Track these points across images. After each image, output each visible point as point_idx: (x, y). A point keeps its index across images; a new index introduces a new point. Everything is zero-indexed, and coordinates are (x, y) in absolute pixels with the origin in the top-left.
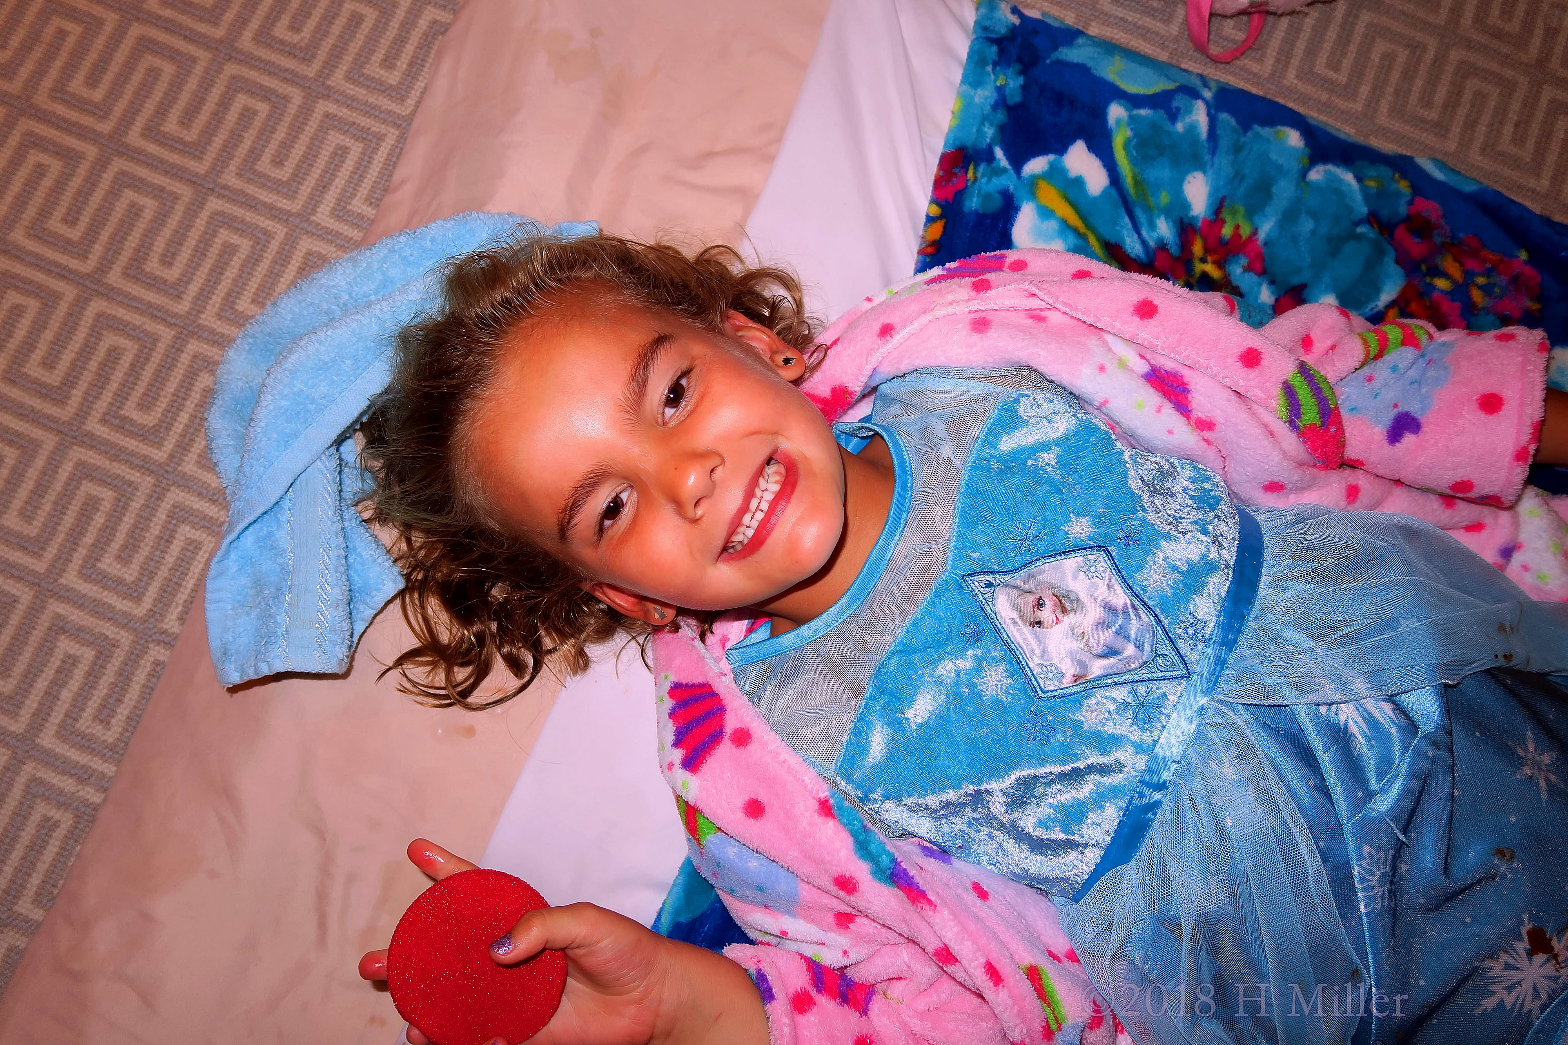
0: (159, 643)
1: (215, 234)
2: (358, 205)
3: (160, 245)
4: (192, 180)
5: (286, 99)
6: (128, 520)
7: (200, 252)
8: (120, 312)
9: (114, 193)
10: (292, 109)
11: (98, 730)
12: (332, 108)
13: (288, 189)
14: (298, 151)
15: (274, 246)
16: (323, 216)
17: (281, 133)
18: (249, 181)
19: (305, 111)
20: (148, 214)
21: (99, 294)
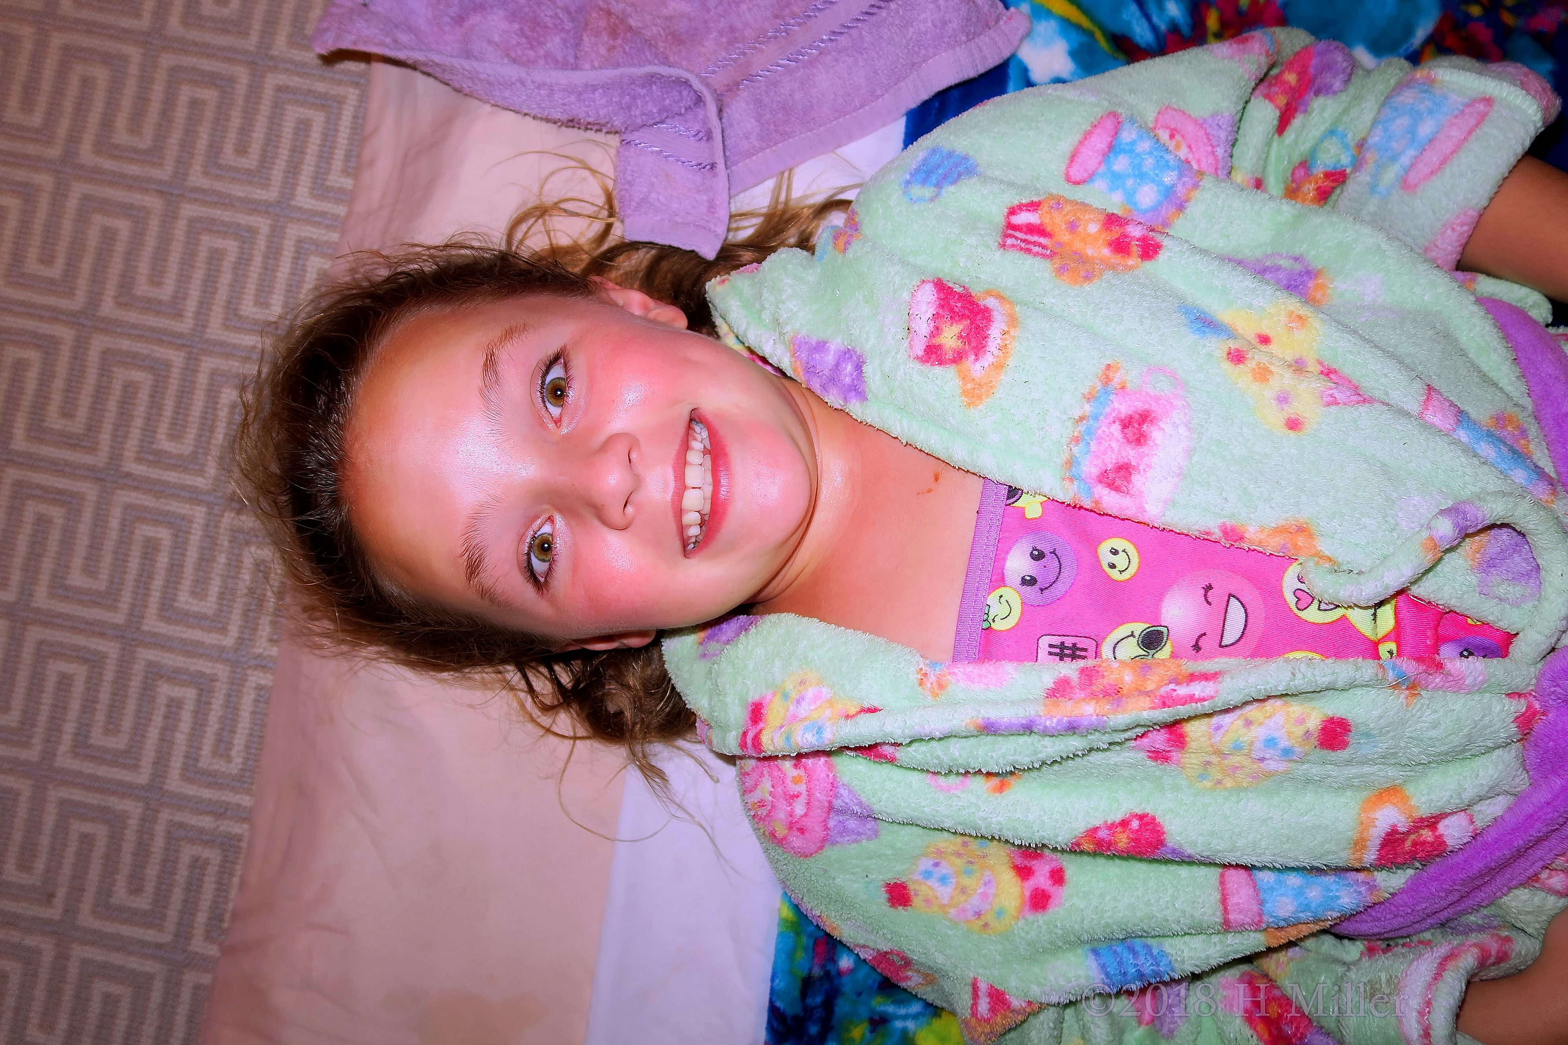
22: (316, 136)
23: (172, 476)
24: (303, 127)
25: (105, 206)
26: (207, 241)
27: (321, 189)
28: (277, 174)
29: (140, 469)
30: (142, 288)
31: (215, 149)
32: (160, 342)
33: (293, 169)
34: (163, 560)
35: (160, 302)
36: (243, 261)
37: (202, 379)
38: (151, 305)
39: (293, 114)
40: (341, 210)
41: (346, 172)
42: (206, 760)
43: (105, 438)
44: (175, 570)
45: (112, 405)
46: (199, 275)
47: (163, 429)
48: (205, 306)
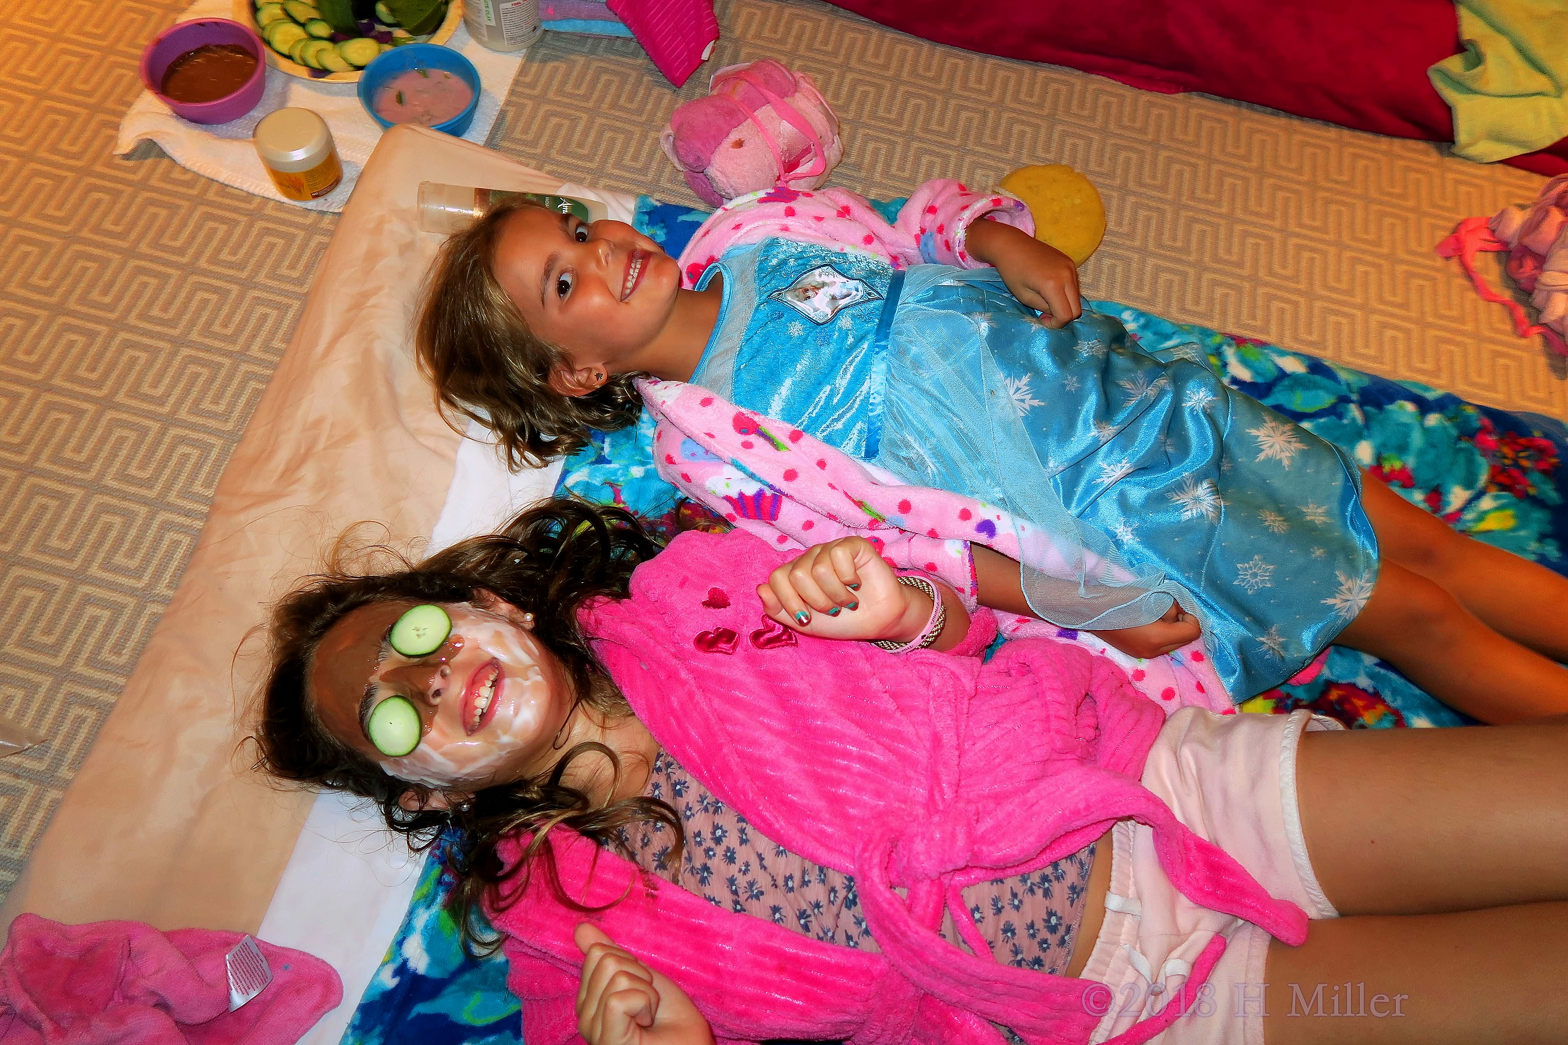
0: (154, 601)
1: (185, 368)
2: (277, 344)
3: (149, 378)
4: (171, 340)
5: (229, 291)
6: (133, 532)
7: (176, 379)
8: (124, 416)
9: (120, 351)
10: (233, 296)
11: (112, 658)
12: (257, 293)
13: (232, 339)
14: (237, 318)
15: (223, 372)
16: (255, 350)
17: (226, 310)
18: (206, 337)
19: (241, 297)
20: (142, 361)
21: (110, 408)
22: (269, 323)
23: (133, 489)
24: (264, 318)
25: (134, 345)
26: (192, 368)
27: (266, 347)
28: (242, 340)
29: (115, 484)
30: (145, 389)
31: (210, 323)
32: (146, 417)
33: (254, 336)
34: (113, 534)
35: (153, 397)
36: (211, 380)
37: (167, 440)
38: (146, 398)
39: (260, 310)
40: (276, 359)
41: (283, 341)
42: (105, 655)
43: (97, 465)
44: (120, 540)
45: (107, 448)
46: (181, 385)
47: (135, 463)
48: (180, 401)
